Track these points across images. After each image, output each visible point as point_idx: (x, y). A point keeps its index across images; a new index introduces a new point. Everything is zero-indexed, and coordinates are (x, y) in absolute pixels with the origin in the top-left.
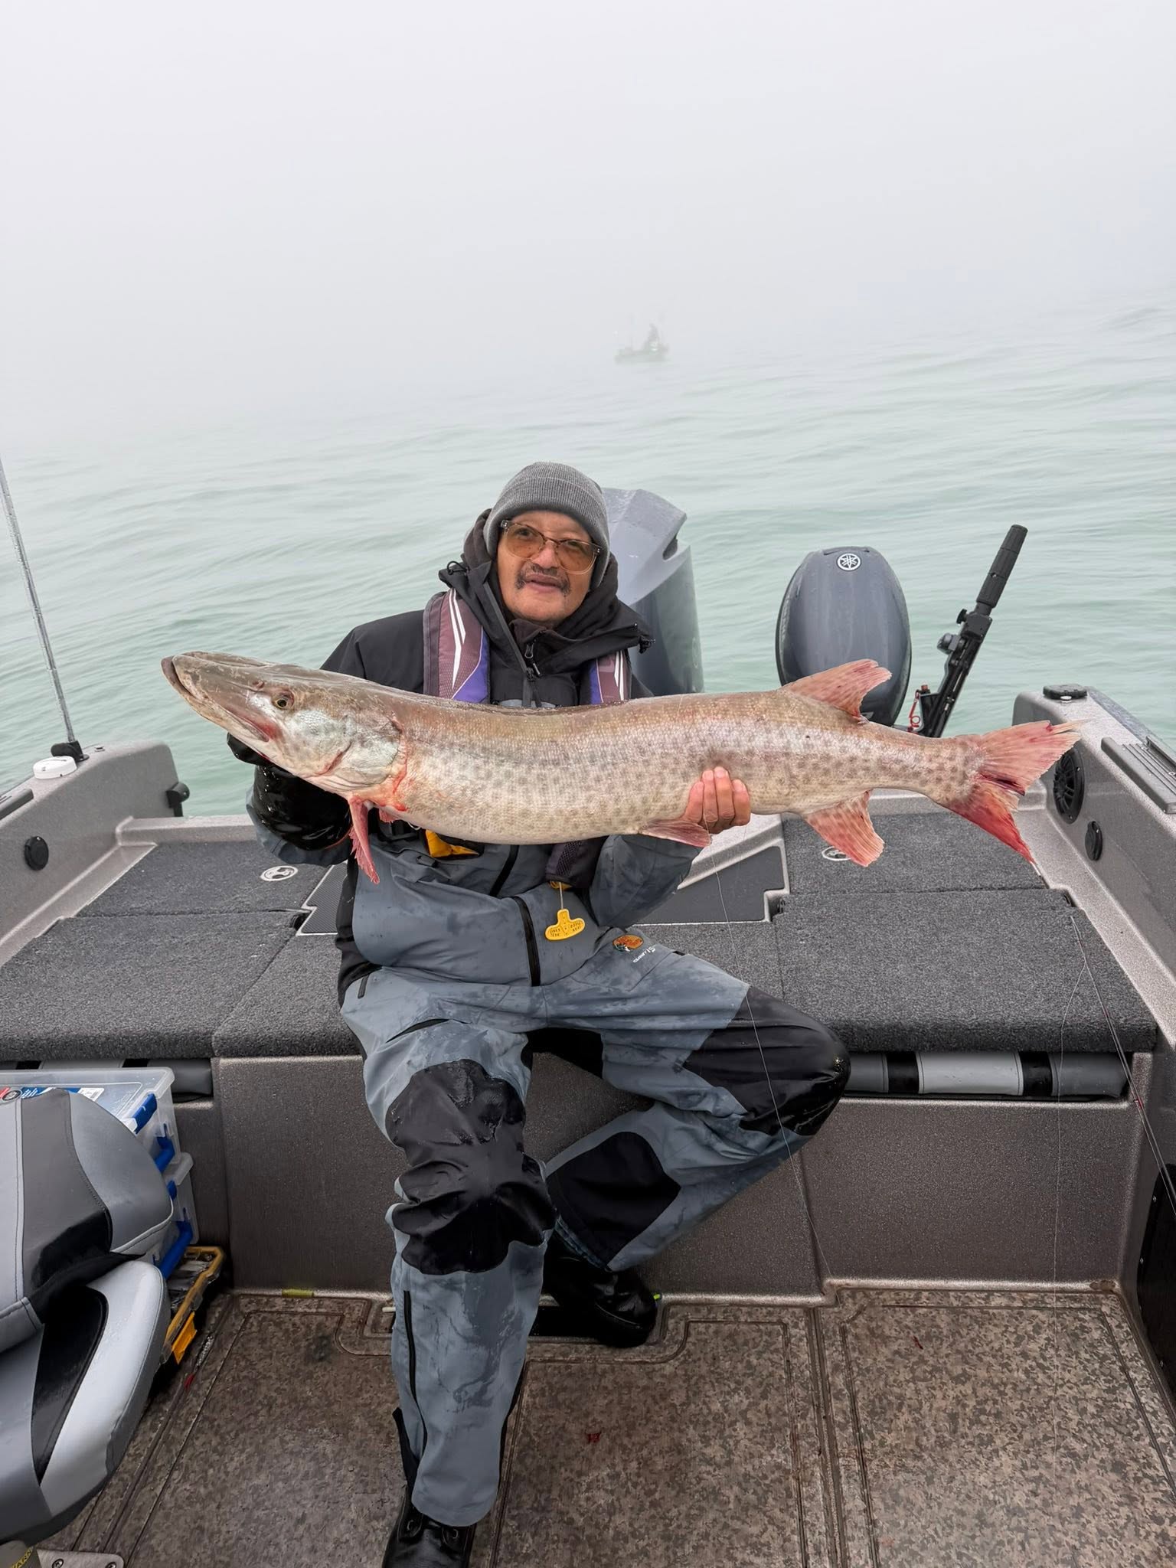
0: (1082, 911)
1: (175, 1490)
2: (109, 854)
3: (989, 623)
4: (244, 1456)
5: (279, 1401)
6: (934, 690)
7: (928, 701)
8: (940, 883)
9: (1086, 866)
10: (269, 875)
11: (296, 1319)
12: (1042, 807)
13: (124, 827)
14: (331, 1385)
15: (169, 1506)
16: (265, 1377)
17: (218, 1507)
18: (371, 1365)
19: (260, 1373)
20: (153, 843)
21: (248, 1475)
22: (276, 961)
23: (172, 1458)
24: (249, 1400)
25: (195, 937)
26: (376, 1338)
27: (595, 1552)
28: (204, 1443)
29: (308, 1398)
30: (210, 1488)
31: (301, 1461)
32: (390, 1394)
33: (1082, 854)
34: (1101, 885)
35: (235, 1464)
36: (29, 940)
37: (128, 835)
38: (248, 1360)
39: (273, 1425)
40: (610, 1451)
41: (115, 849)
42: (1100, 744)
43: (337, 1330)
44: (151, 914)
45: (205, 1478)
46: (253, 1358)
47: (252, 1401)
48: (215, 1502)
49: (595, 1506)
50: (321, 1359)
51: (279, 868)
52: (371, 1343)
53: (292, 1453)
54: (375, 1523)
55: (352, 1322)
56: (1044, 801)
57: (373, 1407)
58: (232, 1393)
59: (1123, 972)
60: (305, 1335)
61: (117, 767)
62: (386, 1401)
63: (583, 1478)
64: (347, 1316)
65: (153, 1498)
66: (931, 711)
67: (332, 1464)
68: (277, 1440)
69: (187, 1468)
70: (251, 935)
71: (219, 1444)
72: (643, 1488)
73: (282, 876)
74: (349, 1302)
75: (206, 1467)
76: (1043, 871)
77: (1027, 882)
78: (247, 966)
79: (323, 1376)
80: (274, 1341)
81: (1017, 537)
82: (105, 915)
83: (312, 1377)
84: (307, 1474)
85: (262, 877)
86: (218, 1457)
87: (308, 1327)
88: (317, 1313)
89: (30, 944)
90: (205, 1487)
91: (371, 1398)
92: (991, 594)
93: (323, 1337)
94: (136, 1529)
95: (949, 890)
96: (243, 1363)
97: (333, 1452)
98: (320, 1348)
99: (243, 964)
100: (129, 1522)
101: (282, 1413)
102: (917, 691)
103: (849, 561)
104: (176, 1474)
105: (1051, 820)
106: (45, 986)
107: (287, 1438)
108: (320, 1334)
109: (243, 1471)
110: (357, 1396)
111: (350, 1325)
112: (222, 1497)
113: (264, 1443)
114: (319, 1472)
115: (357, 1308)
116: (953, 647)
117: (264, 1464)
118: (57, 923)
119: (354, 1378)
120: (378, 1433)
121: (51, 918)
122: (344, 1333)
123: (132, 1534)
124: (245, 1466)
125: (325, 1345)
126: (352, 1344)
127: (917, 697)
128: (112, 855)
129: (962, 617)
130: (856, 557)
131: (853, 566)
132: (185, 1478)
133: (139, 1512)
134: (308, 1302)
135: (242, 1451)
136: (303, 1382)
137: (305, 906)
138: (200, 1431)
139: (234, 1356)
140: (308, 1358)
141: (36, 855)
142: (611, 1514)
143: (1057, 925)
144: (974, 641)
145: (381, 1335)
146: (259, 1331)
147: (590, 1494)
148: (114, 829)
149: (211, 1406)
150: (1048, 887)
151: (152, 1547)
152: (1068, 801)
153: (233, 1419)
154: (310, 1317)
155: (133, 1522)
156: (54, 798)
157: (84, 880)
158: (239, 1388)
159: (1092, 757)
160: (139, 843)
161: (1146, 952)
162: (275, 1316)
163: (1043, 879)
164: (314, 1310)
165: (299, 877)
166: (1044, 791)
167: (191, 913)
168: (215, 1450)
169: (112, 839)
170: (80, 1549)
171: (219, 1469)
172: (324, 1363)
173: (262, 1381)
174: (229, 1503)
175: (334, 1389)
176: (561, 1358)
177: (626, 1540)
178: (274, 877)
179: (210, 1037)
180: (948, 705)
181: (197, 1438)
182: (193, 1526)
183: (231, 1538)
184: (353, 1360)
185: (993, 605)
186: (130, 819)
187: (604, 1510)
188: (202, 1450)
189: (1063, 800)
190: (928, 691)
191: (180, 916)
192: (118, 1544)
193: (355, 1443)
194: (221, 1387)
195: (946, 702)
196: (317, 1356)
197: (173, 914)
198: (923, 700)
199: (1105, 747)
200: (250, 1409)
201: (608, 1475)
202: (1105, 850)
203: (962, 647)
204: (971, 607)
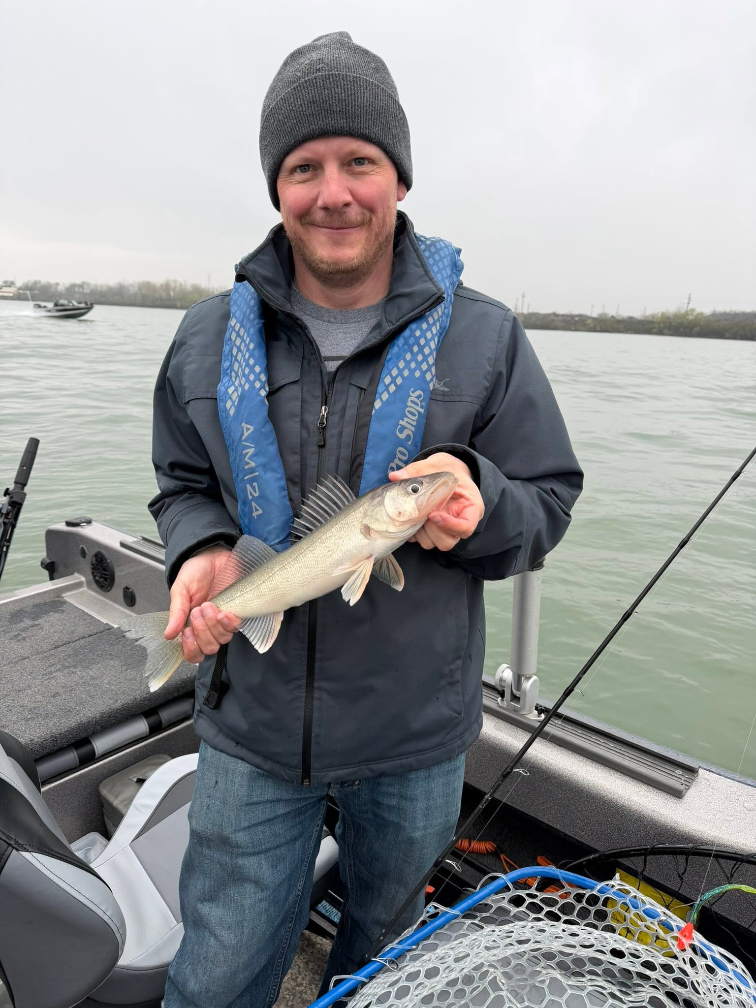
3: (25, 495)
9: (127, 611)
12: (84, 589)
33: (124, 607)
42: (120, 546)
56: (85, 585)
76: (106, 620)
77: (101, 629)
81: (34, 444)
92: (22, 479)
105: (93, 594)
116: (4, 512)
129: (7, 493)
144: (17, 506)
150: (112, 627)
152: (105, 579)
159: (116, 552)
163: (107, 624)
166: (83, 579)
180: (6, 547)
185: (24, 485)
189: (99, 579)
195: (4, 545)
199: (123, 545)
202: (138, 599)
203: (9, 510)
204: (11, 487)
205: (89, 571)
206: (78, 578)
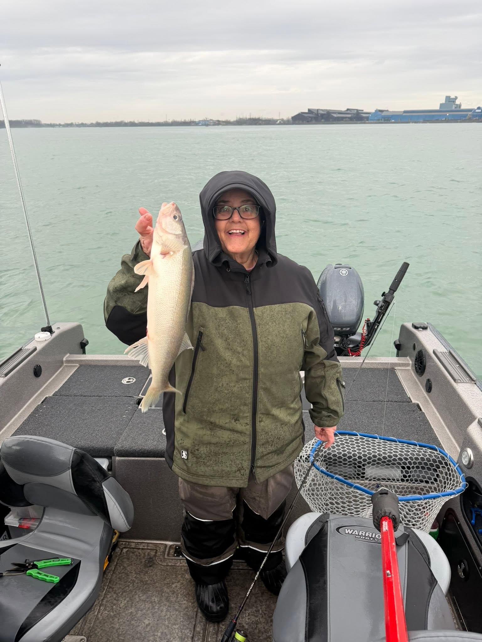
0: (424, 413)
1: (102, 614)
2: (61, 369)
3: (393, 298)
4: (126, 601)
5: (137, 581)
6: (372, 320)
7: (369, 324)
8: (374, 398)
10: (125, 381)
11: (140, 551)
12: (410, 368)
13: (66, 358)
14: (155, 576)
15: (100, 619)
16: (130, 573)
17: (118, 620)
18: (169, 569)
19: (128, 571)
20: (78, 365)
21: (128, 608)
22: (133, 418)
23: (100, 601)
24: (125, 581)
25: (101, 407)
26: (169, 559)
27: (252, 638)
28: (111, 597)
29: (147, 581)
30: (115, 613)
31: (146, 603)
32: (176, 579)
33: (424, 389)
34: (430, 402)
35: (122, 604)
36: (37, 405)
37: (68, 361)
38: (123, 566)
39: (135, 590)
40: (256, 602)
41: (63, 366)
42: (432, 351)
43: (155, 556)
44: (82, 396)
45: (112, 609)
46: (125, 565)
47: (127, 581)
48: (117, 618)
49: (251, 621)
50: (150, 566)
51: (128, 378)
52: (168, 561)
53: (143, 601)
54: (174, 626)
55: (161, 553)
56: (411, 366)
57: (170, 585)
58: (119, 578)
59: (438, 438)
60: (144, 557)
61: (65, 335)
62: (175, 582)
63: (247, 611)
64: (158, 550)
65: (94, 616)
66: (370, 328)
67: (158, 605)
68: (137, 596)
69: (105, 605)
70: (122, 407)
71: (116, 597)
72: (268, 615)
73: (130, 382)
74: (158, 545)
75: (112, 605)
76: (410, 395)
77: (404, 400)
78: (123, 420)
79: (152, 572)
80: (133, 559)
81: (405, 266)
82: (64, 396)
83: (147, 573)
84: (149, 608)
85: (122, 382)
86: (116, 602)
87: (144, 554)
88: (147, 549)
89: (37, 407)
90: (113, 612)
91: (170, 581)
92: (394, 287)
93: (150, 558)
94: (90, 627)
95: (377, 401)
96: (122, 567)
97: (158, 600)
98: (149, 562)
99: (121, 420)
100: (86, 624)
101: (138, 586)
102: (366, 320)
103: (344, 272)
104: (102, 607)
105: (413, 374)
106: (47, 426)
107: (140, 595)
108: (149, 557)
109: (126, 607)
110: (164, 580)
111: (159, 554)
112: (119, 616)
113: (132, 597)
114: (153, 607)
115: (162, 547)
116: (380, 305)
117: (133, 605)
118: (46, 398)
119: (163, 573)
120: (173, 594)
121: (43, 397)
122: (158, 556)
123: (88, 629)
124: (126, 605)
125: (151, 561)
126: (161, 561)
127: (366, 323)
128: (62, 369)
129: (384, 294)
130: (347, 271)
131: (345, 274)
132: (105, 609)
133: (90, 621)
134: (144, 544)
135: (125, 600)
136: (144, 575)
137: (140, 395)
138: (109, 592)
139: (118, 565)
140: (145, 566)
141: (37, 372)
142: (257, 624)
143: (415, 418)
144: (388, 304)
145: (171, 558)
146: (127, 555)
147: (249, 617)
148: (63, 359)
149: (112, 583)
150: (411, 401)
151: (96, 634)
152: (420, 369)
153: (120, 588)
154: (145, 550)
155: (88, 625)
156: (44, 349)
157: (53, 380)
158: (122, 576)
159: (429, 355)
160: (73, 365)
161: (445, 430)
162: (132, 550)
163: (410, 398)
164: (146, 548)
165: (137, 382)
166: (411, 362)
167: (97, 396)
168: (115, 599)
169: (62, 362)
170: (70, 634)
171: (117, 606)
172: (151, 568)
173: (129, 574)
174: (122, 618)
175: (156, 578)
176: (237, 568)
177: (263, 634)
178: (127, 382)
179: (113, 449)
180: (376, 326)
181: (108, 595)
182: (110, 626)
183: (124, 631)
184: (162, 567)
185: (395, 291)
186: (68, 355)
187: (254, 623)
188: (110, 599)
189: (418, 368)
190: (370, 321)
191: (94, 397)
192: (84, 633)
193: (165, 597)
194: (115, 576)
195: (376, 325)
196: (149, 565)
197: (90, 396)
198: (368, 323)
199: (434, 352)
200: (126, 584)
201: (255, 610)
202: (433, 389)
203: (382, 305)
204: (387, 292)
205: (414, 359)
206: (408, 361)
